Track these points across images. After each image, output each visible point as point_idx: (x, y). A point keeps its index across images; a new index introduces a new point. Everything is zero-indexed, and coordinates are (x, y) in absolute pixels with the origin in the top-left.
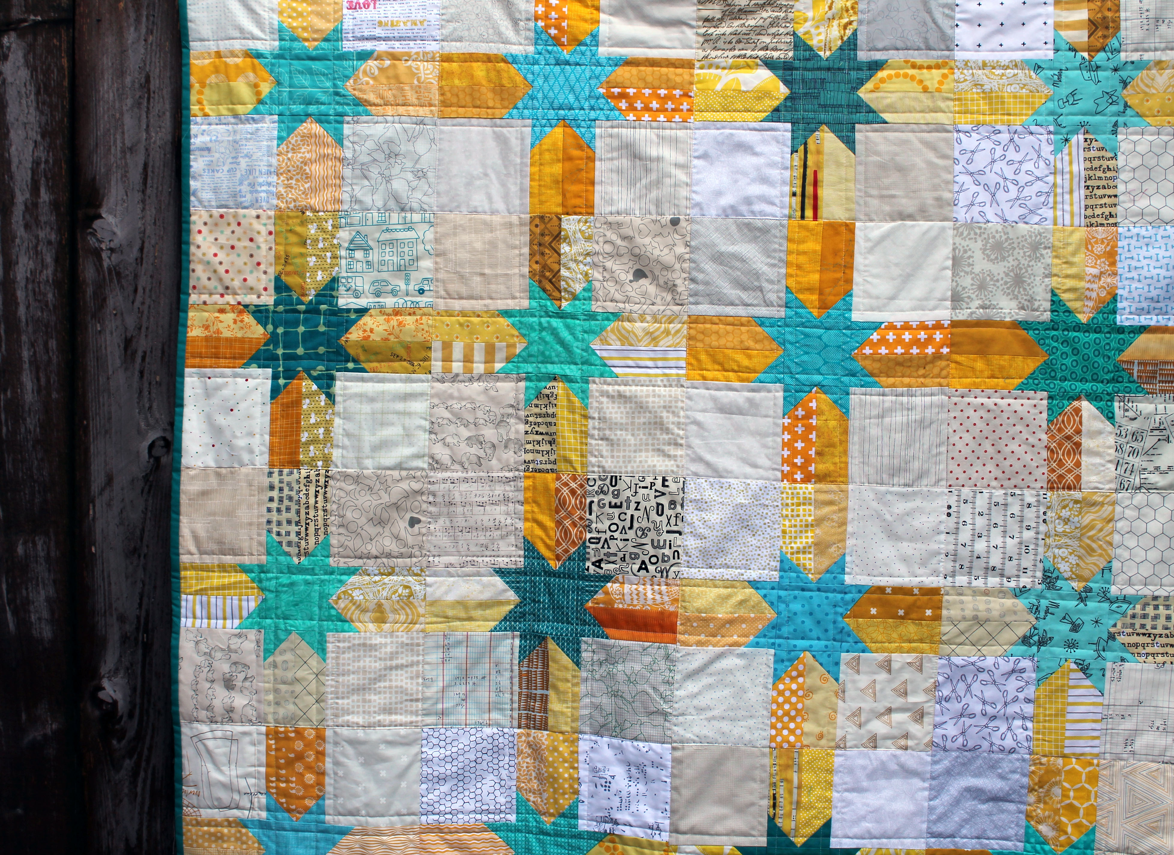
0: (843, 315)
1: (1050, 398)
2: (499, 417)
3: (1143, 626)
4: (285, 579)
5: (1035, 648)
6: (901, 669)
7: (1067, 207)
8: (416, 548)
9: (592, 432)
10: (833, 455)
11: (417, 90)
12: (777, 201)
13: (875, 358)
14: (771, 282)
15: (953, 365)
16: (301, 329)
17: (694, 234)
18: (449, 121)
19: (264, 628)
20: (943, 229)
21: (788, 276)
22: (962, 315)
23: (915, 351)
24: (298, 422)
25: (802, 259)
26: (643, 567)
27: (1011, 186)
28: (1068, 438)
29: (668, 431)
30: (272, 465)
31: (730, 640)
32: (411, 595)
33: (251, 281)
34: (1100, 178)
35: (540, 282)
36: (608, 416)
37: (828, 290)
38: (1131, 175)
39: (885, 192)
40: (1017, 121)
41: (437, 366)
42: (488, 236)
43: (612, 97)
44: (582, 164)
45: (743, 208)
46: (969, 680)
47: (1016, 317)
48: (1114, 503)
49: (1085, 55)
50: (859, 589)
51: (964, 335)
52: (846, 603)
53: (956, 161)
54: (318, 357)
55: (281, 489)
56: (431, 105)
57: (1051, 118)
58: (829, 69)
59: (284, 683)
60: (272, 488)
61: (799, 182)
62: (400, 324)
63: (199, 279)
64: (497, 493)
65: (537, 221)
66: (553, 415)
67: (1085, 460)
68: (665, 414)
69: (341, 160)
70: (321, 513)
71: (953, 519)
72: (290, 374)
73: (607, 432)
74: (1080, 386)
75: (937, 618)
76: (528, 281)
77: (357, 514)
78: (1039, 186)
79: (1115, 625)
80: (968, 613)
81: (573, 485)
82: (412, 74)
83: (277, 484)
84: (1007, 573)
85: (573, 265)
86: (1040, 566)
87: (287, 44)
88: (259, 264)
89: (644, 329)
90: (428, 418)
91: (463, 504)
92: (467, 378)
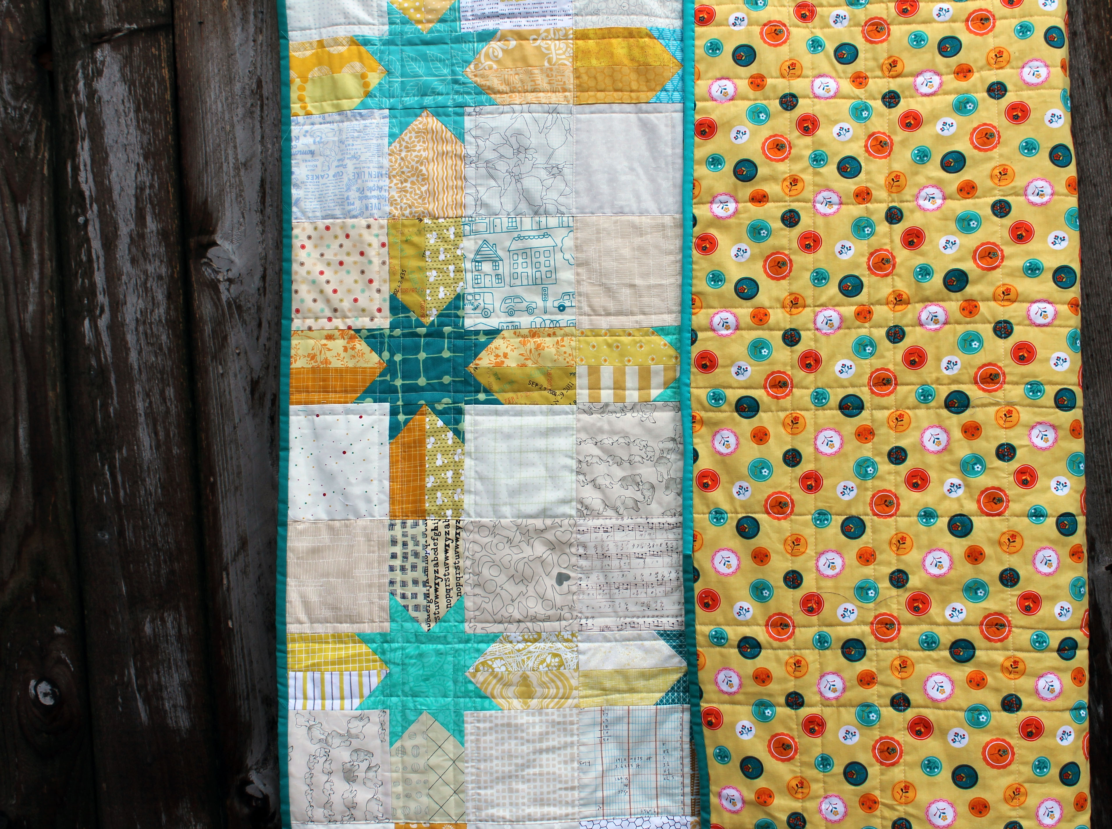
2: (658, 453)
4: (411, 649)
8: (566, 609)
11: (548, 73)
16: (422, 356)
18: (587, 108)
19: (390, 708)
24: (422, 465)
30: (393, 516)
32: (561, 664)
33: (363, 302)
41: (583, 394)
42: (638, 241)
54: (444, 388)
55: (405, 544)
56: (565, 90)
59: (415, 771)
60: (394, 542)
62: (538, 347)
63: (302, 301)
64: (658, 542)
69: (463, 158)
70: (452, 570)
72: (411, 409)
77: (494, 572)
82: (543, 55)
83: (400, 539)
87: (398, 28)
88: (371, 281)
90: (575, 455)
91: (619, 556)
92: (618, 409)
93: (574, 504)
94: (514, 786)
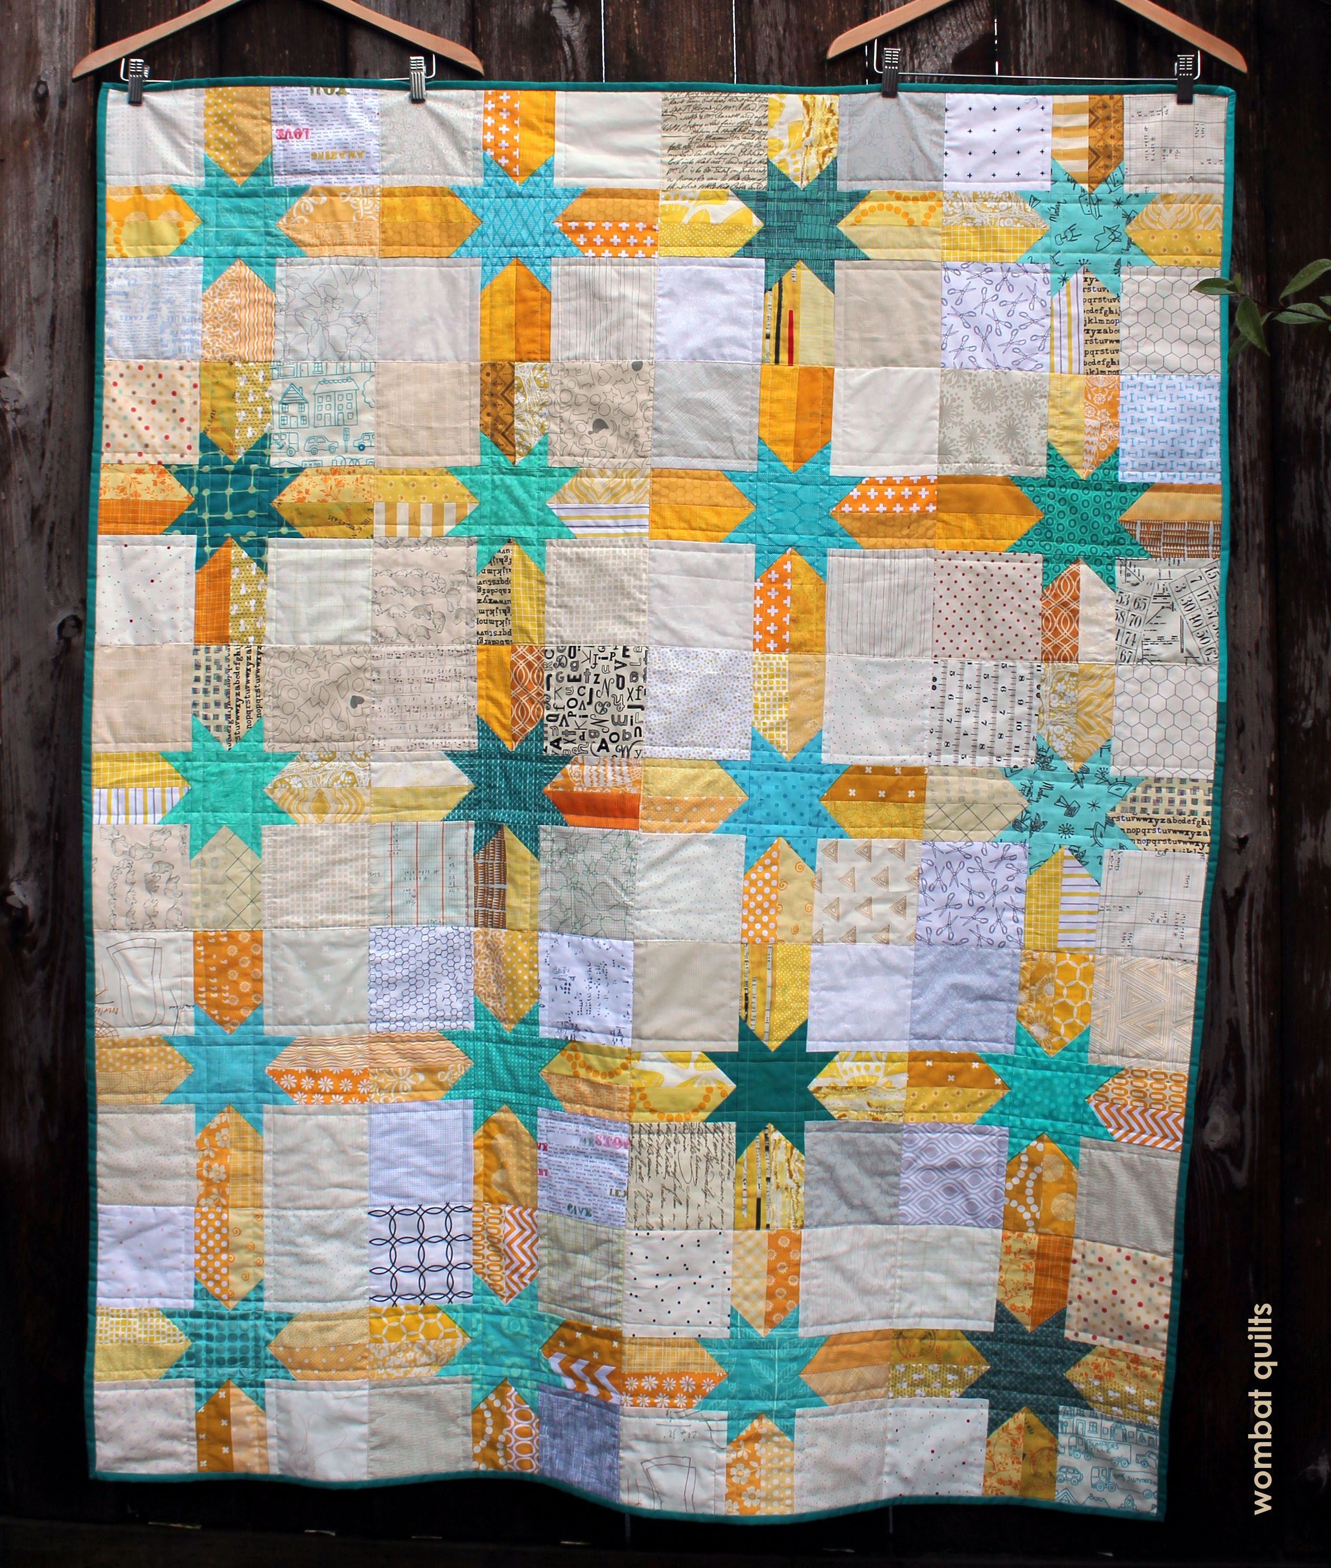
0: (820, 469)
1: (1046, 560)
2: (449, 585)
3: (1144, 810)
4: (213, 768)
5: (1027, 833)
6: (882, 855)
7: (1065, 353)
9: (549, 599)
10: (810, 623)
11: (356, 227)
12: (749, 344)
13: (856, 517)
14: (742, 432)
15: (940, 525)
16: (230, 491)
17: (658, 380)
18: (391, 261)
19: (191, 823)
20: (930, 375)
21: (761, 425)
22: (950, 470)
23: (898, 509)
24: (227, 594)
25: (776, 408)
26: (604, 746)
27: (1004, 330)
28: (1065, 604)
29: (629, 596)
30: (197, 641)
31: (697, 825)
32: (355, 782)
33: (173, 439)
34: (1101, 321)
35: (492, 436)
36: (566, 580)
37: (804, 442)
38: (1135, 318)
39: (867, 335)
40: (1011, 257)
41: (380, 529)
42: (435, 386)
43: (569, 231)
44: (536, 305)
45: (712, 351)
46: (955, 867)
47: (1008, 472)
48: (1114, 676)
49: (1086, 186)
50: (837, 768)
51: (952, 491)
52: (823, 785)
53: (944, 301)
54: (248, 522)
55: (208, 668)
56: (371, 244)
57: (1048, 256)
58: (806, 200)
59: (214, 883)
60: (198, 667)
61: (773, 324)
62: (339, 484)
63: (113, 436)
64: (447, 668)
65: (488, 369)
66: (508, 581)
67: (1083, 629)
68: (625, 577)
69: (273, 306)
70: (253, 693)
71: (938, 692)
72: (217, 541)
73: (566, 599)
74: (1078, 548)
75: (921, 800)
76: (479, 434)
77: (292, 694)
78: (1034, 329)
79: (1113, 809)
80: (954, 794)
81: (530, 658)
82: (351, 210)
83: (203, 663)
84: (996, 751)
85: (527, 417)
86: (1033, 744)
87: (213, 180)
88: (182, 420)
89: (604, 485)
90: (370, 586)
91: (410, 681)
92: (413, 543)
93: (369, 631)
94: (308, 895)
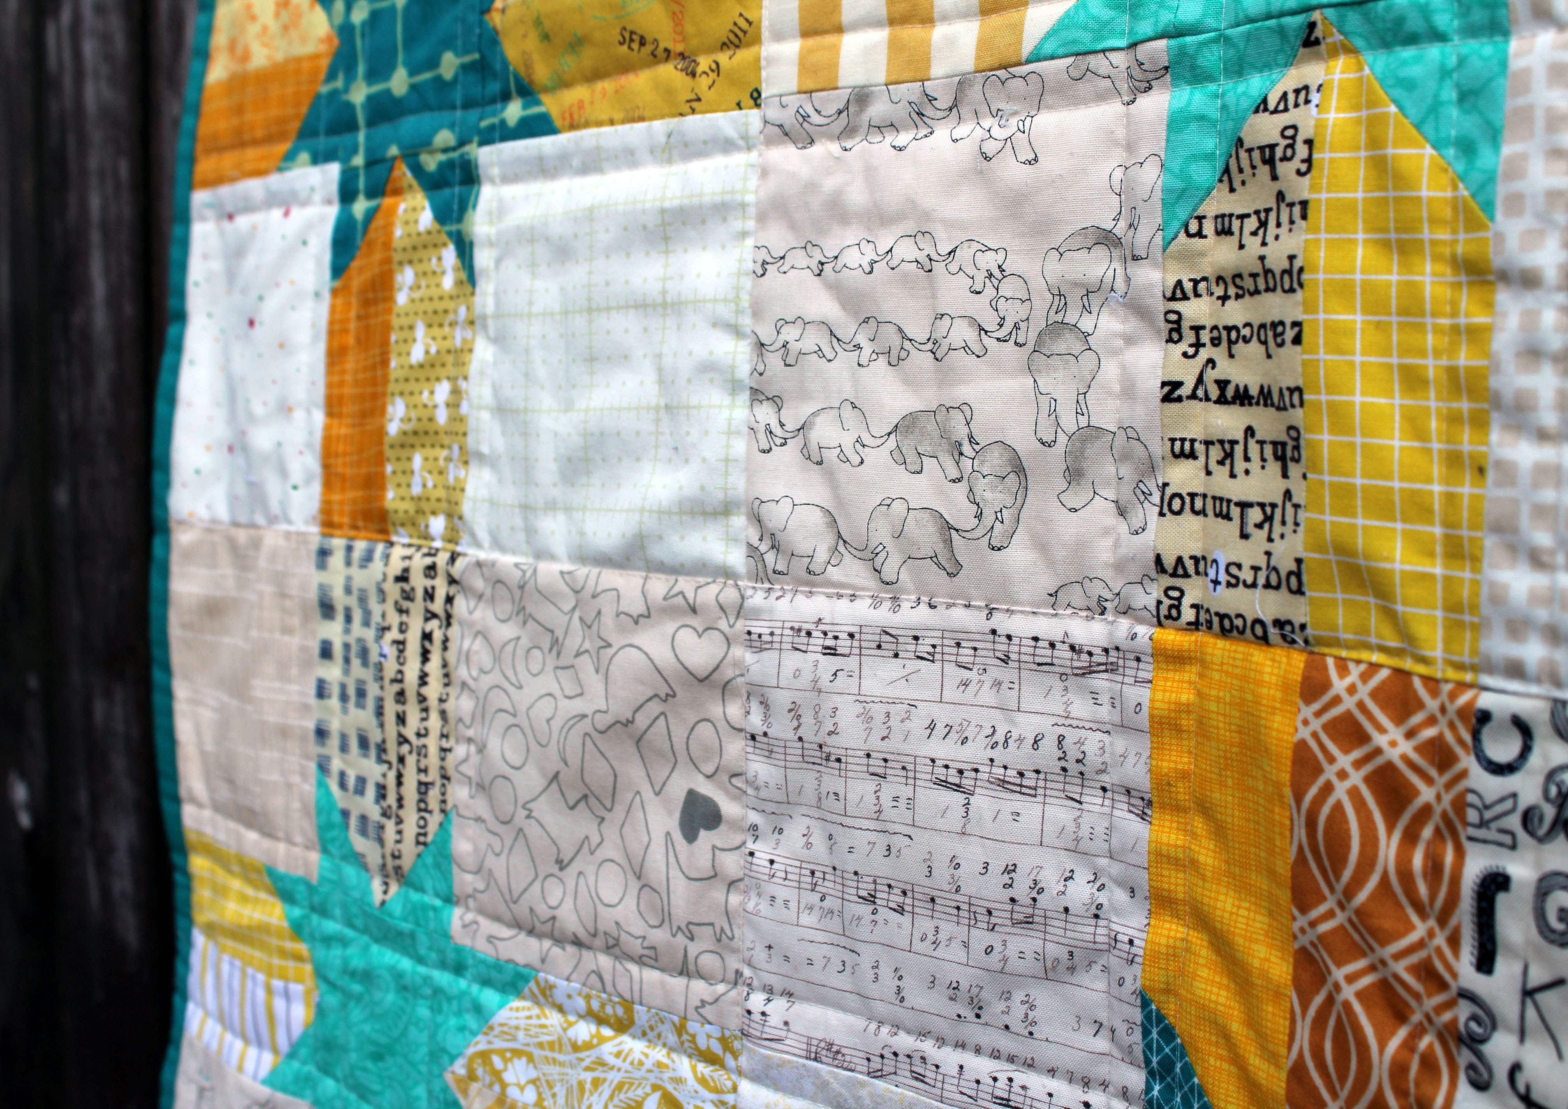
4: (357, 951)
8: (705, 940)
24: (385, 361)
30: (328, 524)
41: (781, 59)
54: (442, 96)
55: (347, 617)
60: (329, 609)
64: (1028, 725)
72: (378, 176)
77: (515, 750)
83: (339, 598)
90: (746, 322)
91: (876, 765)
92: (901, 111)
93: (739, 521)
